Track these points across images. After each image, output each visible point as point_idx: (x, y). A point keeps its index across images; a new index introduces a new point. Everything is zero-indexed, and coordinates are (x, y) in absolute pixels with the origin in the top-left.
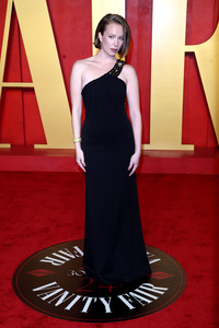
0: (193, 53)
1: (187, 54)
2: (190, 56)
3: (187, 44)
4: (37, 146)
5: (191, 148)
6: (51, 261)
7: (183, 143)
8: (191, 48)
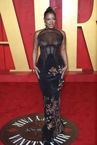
0: (81, 27)
1: (78, 27)
3: (78, 23)
4: (11, 71)
5: (81, 70)
7: (77, 68)
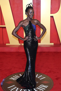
0: (53, 16)
1: (51, 16)
2: (52, 17)
4: (7, 44)
5: (53, 44)
6: (13, 79)
7: (50, 43)
8: (52, 15)
